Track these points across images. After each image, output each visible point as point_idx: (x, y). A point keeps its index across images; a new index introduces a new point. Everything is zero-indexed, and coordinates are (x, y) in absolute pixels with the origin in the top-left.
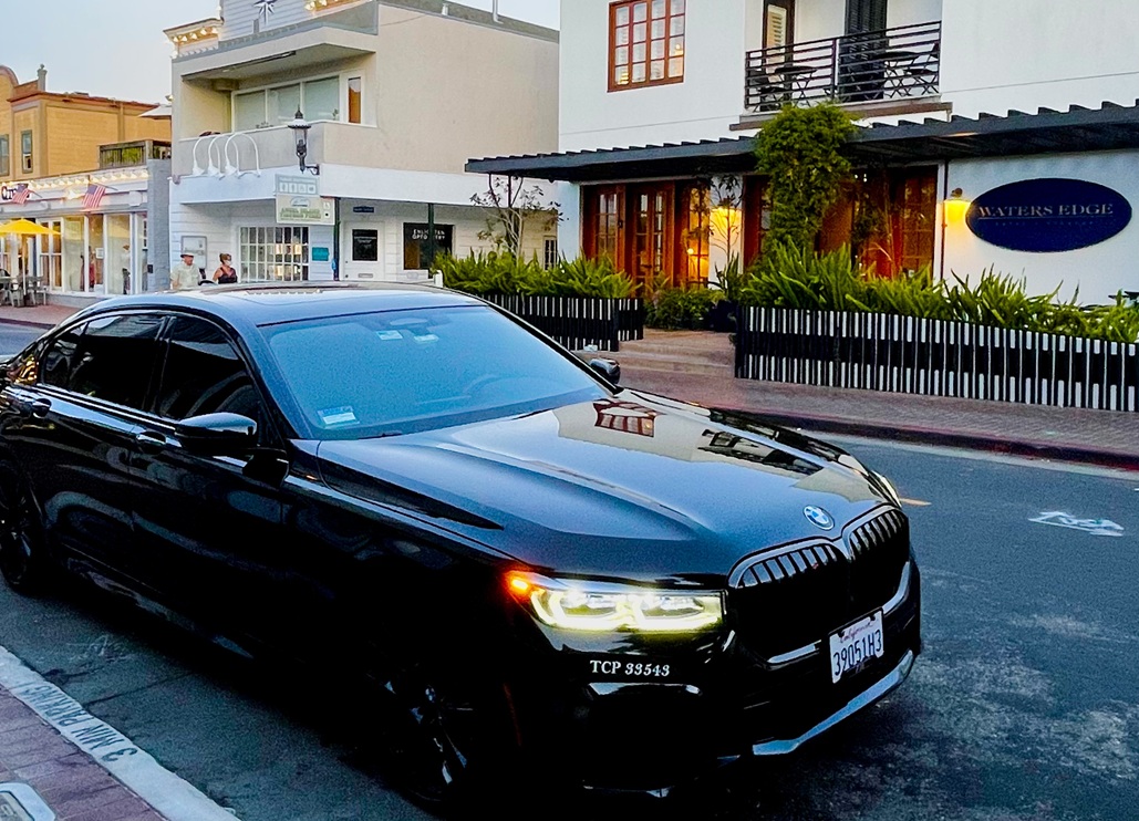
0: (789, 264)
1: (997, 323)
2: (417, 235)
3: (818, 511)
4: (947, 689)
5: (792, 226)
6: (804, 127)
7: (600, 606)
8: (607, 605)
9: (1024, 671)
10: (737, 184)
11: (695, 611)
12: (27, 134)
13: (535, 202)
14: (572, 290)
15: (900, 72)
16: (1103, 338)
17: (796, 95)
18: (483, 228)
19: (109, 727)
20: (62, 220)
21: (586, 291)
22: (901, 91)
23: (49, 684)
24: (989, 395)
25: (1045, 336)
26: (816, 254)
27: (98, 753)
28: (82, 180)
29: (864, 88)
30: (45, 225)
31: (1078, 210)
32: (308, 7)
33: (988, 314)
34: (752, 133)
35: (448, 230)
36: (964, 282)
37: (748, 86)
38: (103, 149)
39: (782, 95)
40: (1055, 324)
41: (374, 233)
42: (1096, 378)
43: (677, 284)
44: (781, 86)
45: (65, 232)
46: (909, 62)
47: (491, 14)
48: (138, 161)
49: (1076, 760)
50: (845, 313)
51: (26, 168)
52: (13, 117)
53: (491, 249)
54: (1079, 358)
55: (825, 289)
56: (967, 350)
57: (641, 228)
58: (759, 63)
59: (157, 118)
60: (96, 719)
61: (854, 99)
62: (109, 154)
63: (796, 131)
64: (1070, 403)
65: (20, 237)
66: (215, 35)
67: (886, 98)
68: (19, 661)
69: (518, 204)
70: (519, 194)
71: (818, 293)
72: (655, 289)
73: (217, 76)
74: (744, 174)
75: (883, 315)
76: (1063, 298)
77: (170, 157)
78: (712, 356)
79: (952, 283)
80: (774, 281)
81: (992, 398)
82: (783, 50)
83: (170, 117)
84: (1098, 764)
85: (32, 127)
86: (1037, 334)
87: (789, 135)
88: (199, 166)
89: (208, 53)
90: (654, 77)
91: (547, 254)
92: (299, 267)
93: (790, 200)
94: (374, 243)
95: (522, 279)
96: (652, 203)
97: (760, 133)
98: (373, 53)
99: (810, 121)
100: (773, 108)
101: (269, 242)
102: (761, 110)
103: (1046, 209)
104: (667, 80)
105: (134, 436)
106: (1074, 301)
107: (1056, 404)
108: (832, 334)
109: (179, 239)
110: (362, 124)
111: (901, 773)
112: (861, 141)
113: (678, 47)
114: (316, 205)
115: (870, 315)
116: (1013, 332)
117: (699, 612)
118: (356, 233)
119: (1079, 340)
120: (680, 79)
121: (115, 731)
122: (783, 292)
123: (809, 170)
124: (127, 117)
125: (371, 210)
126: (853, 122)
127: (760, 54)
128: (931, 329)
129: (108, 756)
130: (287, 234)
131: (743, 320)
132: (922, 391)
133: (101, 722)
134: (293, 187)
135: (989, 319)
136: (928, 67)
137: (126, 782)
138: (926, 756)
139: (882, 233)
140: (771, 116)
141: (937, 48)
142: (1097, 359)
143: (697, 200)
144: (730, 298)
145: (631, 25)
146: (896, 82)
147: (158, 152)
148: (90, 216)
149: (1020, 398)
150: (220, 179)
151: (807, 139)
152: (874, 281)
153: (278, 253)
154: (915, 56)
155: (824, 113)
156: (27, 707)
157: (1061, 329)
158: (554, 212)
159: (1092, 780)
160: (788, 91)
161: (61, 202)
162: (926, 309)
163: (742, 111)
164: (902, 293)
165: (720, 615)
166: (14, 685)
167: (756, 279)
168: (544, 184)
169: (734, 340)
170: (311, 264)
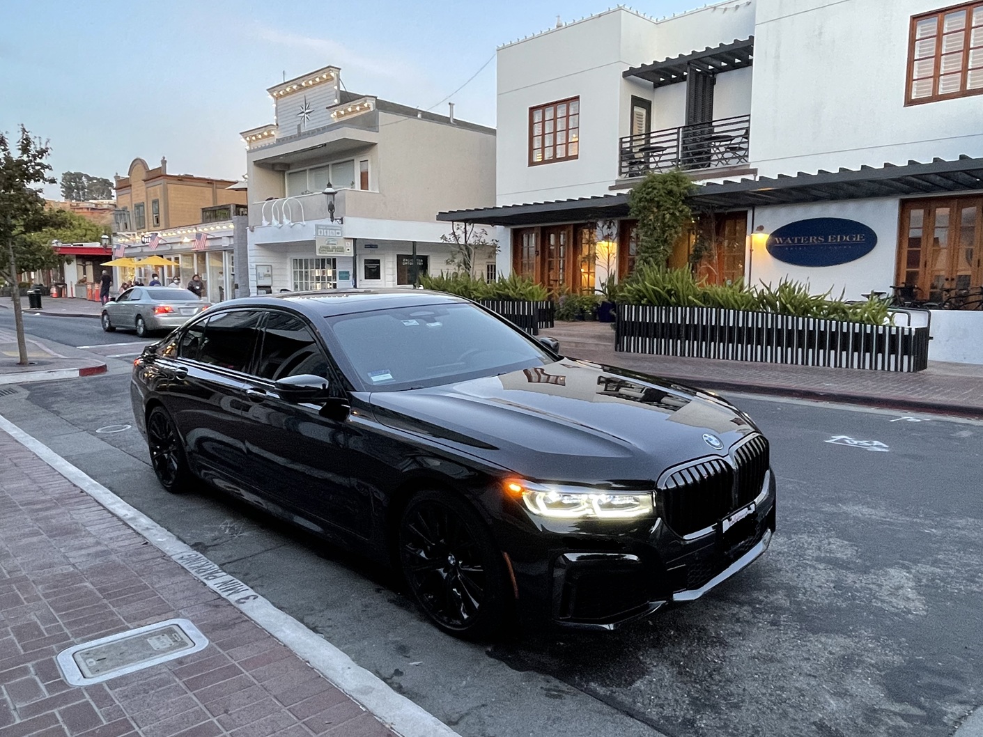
0: (651, 277)
1: (790, 313)
2: (405, 262)
3: (712, 437)
4: (789, 554)
5: (653, 253)
6: (661, 186)
7: (570, 502)
8: (575, 501)
9: (839, 542)
10: (614, 225)
11: (635, 505)
12: (155, 202)
13: (482, 240)
14: (508, 296)
15: (722, 149)
16: (861, 322)
17: (652, 166)
18: (449, 257)
19: (237, 581)
20: (180, 256)
21: (517, 297)
22: (724, 162)
23: (195, 552)
24: (784, 360)
25: (823, 321)
26: (669, 270)
27: (233, 598)
28: (192, 230)
29: (699, 160)
30: (170, 259)
31: (841, 238)
32: (332, 116)
33: (784, 308)
34: (625, 191)
35: (425, 259)
36: (768, 286)
37: (621, 160)
38: (204, 210)
39: (643, 166)
40: (829, 314)
41: (378, 261)
42: (856, 348)
43: (574, 291)
44: (643, 160)
45: (182, 264)
46: (729, 142)
47: (449, 118)
48: (227, 217)
49: (883, 601)
50: (688, 308)
51: (155, 224)
52: (147, 192)
53: (454, 271)
54: (845, 336)
55: (675, 293)
56: (769, 331)
57: (550, 255)
58: (628, 145)
59: (237, 190)
60: (229, 576)
61: (693, 167)
62: (208, 214)
63: (655, 189)
64: (838, 365)
65: (154, 268)
66: (273, 135)
67: (712, 167)
68: (175, 538)
69: (471, 241)
70: (472, 235)
71: (670, 295)
72: (560, 295)
73: (274, 162)
74: (619, 218)
75: (714, 309)
76: (834, 297)
77: (246, 215)
78: (600, 337)
79: (760, 287)
80: (643, 289)
81: (786, 362)
82: (643, 137)
83: (246, 189)
84: (898, 604)
85: (158, 197)
86: (817, 320)
87: (651, 192)
88: (266, 220)
89: (270, 146)
90: (558, 157)
91: (488, 274)
92: (331, 284)
93: (651, 235)
94: (378, 268)
95: (475, 290)
96: (558, 239)
97: (631, 191)
98: (376, 144)
99: (665, 182)
100: (638, 175)
101: (311, 268)
102: (630, 176)
103: (819, 238)
104: (567, 158)
105: (245, 391)
106: (841, 298)
107: (829, 365)
108: (679, 322)
109: (255, 267)
110: (370, 190)
111: (766, 611)
112: (698, 194)
113: (574, 136)
114: (341, 244)
115: (705, 309)
116: (801, 319)
117: (637, 505)
118: (367, 261)
119: (845, 323)
120: (576, 157)
121: (242, 584)
122: (648, 296)
123: (664, 214)
124: (218, 190)
125: (376, 247)
126: (693, 182)
127: (629, 139)
128: (745, 318)
129: (240, 599)
130: (323, 263)
131: (620, 314)
132: (739, 358)
133: (232, 578)
134: (326, 232)
135: (785, 311)
136: (741, 146)
137: (253, 618)
138: (780, 598)
139: (711, 256)
140: (639, 179)
141: (747, 132)
142: (856, 336)
143: (587, 236)
144: (609, 300)
145: (544, 121)
146: (720, 156)
147: (239, 212)
148: (198, 253)
149: (805, 362)
150: (280, 228)
151: (663, 194)
152: (708, 287)
153: (317, 275)
154: (731, 138)
155: (674, 176)
156: (183, 568)
157: (832, 316)
158: (494, 246)
159: (896, 616)
160: (647, 163)
161: (179, 244)
162: (743, 305)
163: (617, 177)
164: (727, 295)
165: (651, 507)
166: (174, 553)
167: (629, 287)
168: (488, 227)
169: (613, 327)
170: (338, 282)
